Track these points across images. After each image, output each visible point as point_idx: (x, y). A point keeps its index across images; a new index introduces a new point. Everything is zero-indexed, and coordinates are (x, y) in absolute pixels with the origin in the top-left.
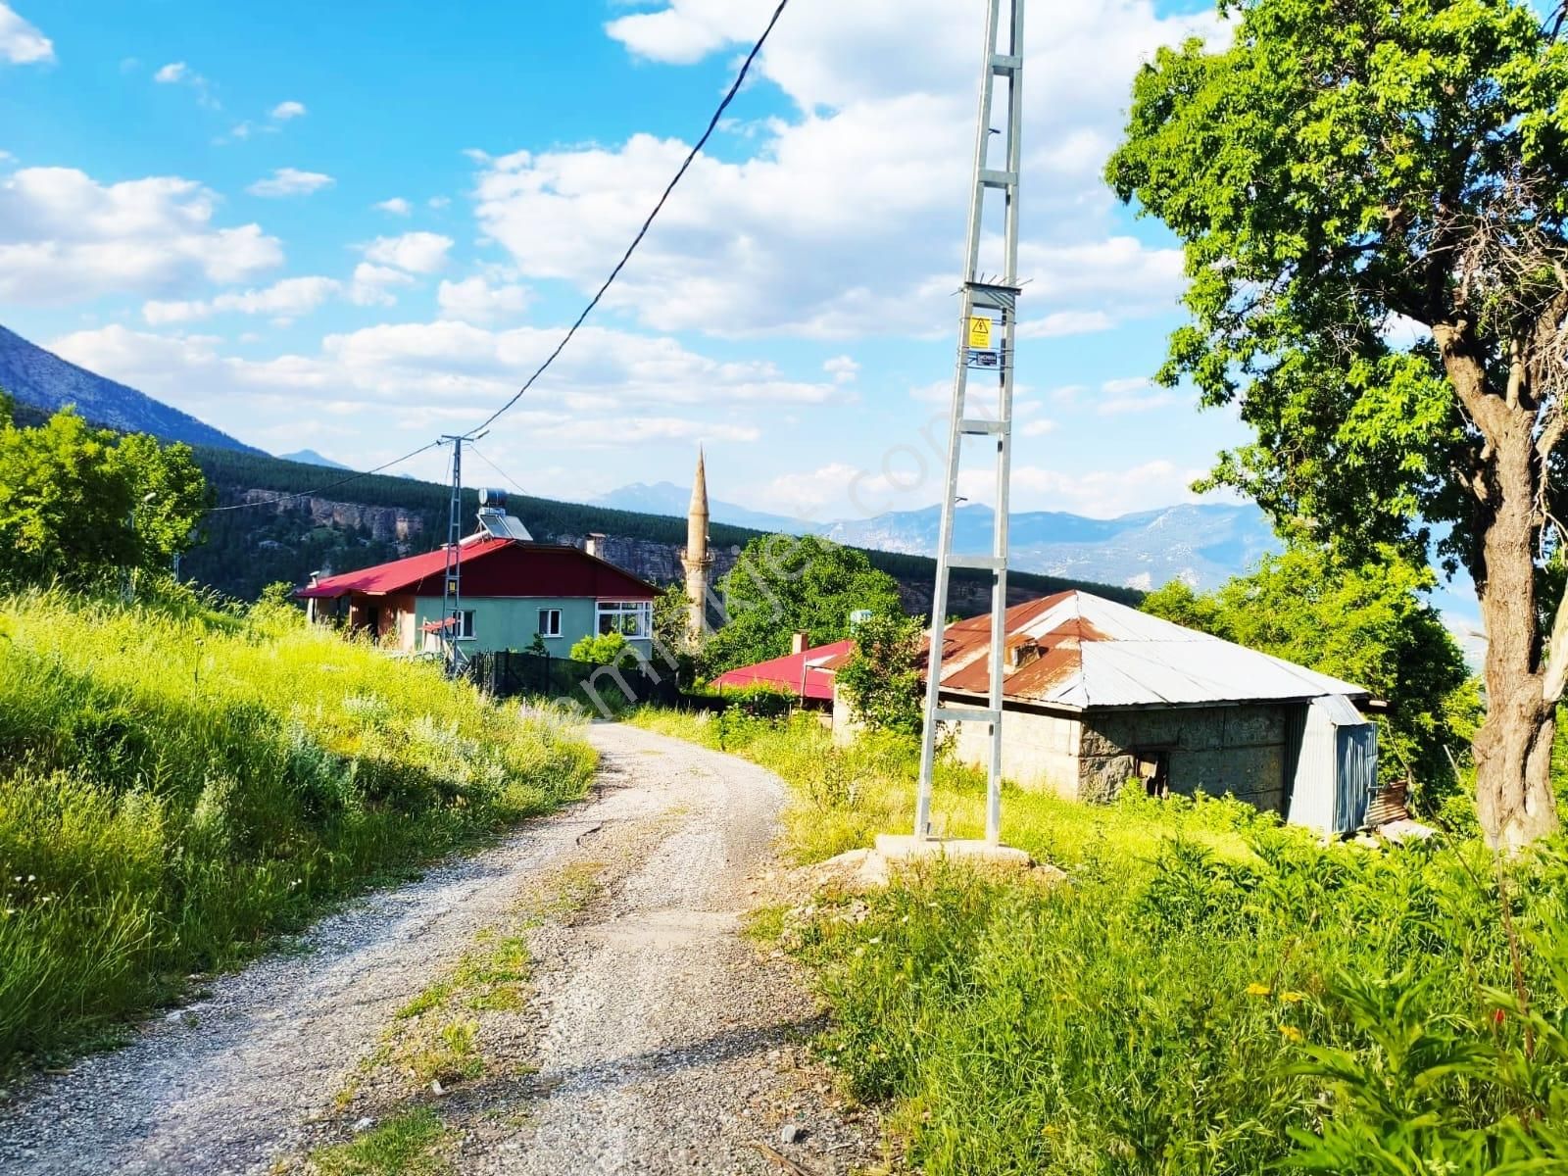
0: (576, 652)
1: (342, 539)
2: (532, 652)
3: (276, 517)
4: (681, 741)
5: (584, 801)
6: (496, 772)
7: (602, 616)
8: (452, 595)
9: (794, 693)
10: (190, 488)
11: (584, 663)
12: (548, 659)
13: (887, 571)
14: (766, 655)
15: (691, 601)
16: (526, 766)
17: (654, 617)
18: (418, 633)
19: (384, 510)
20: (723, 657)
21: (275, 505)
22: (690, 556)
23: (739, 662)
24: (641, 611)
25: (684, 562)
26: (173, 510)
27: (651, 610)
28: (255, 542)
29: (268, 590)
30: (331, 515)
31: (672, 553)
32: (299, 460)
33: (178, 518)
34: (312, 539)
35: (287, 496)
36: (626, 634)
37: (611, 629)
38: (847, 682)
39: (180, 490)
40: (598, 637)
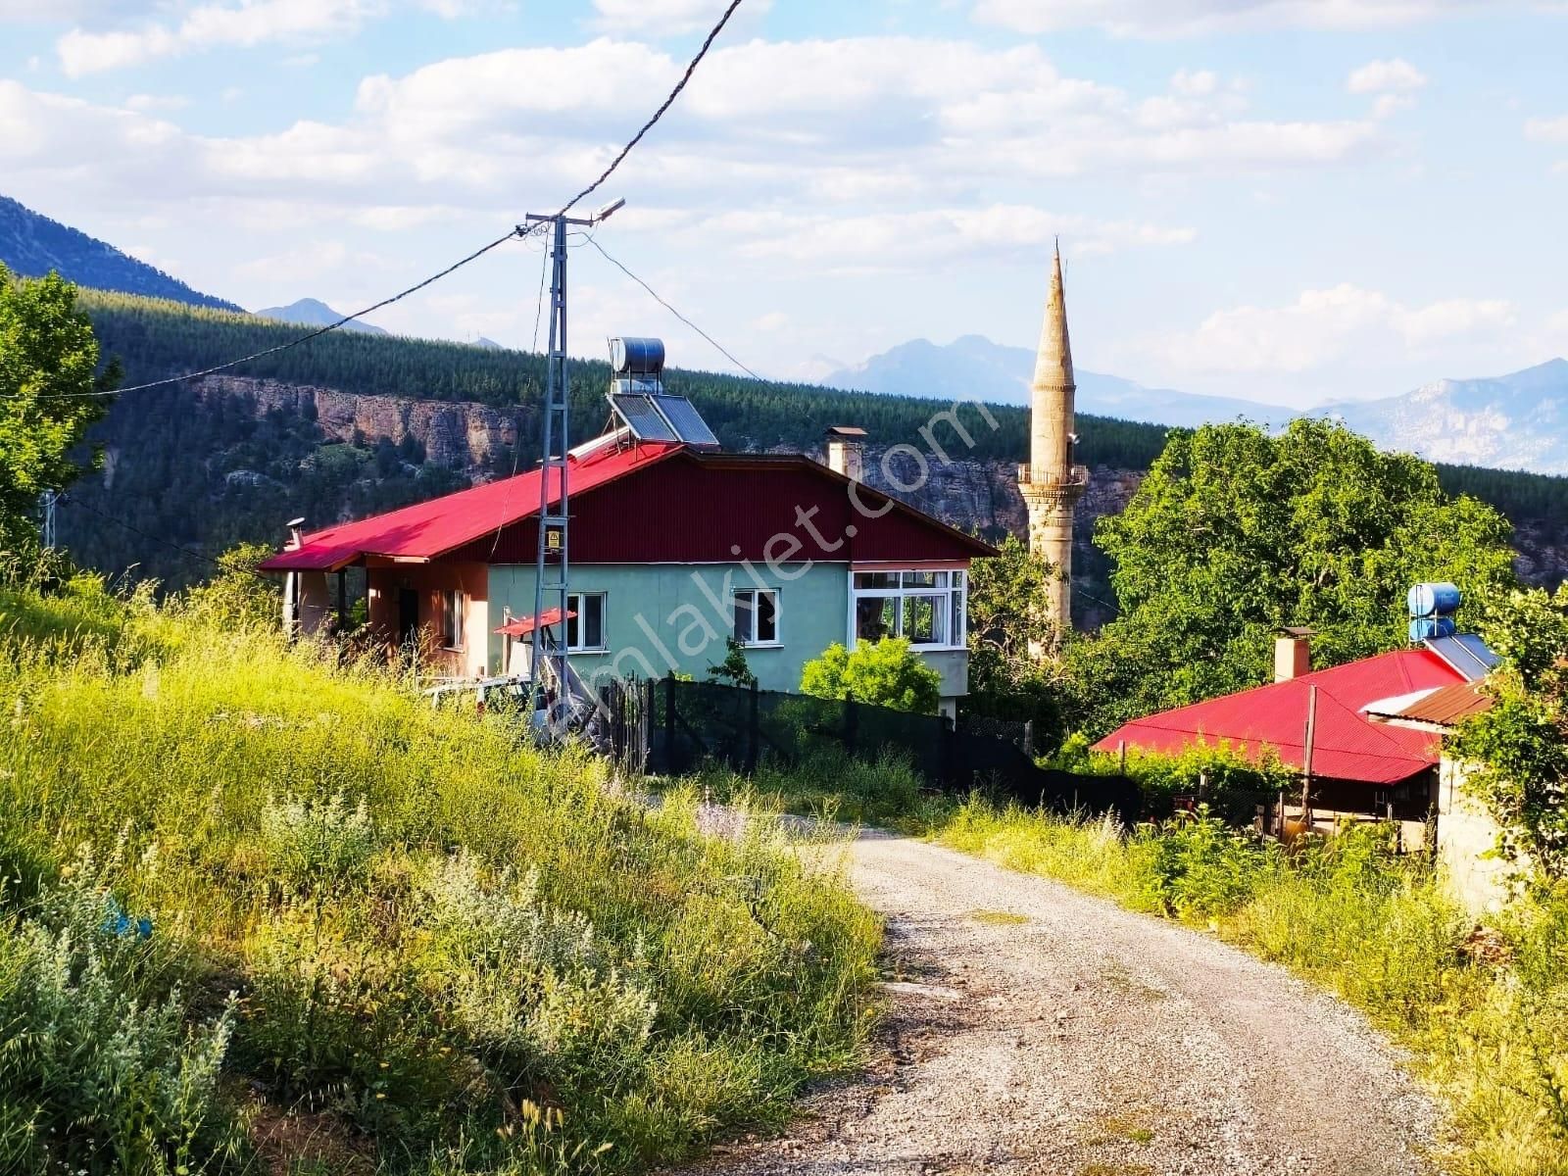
0: (810, 677)
1: (371, 465)
2: (723, 680)
3: (254, 426)
4: (1060, 890)
5: (861, 1076)
6: (636, 1004)
7: (862, 601)
8: (554, 559)
9: (1291, 768)
10: (71, 360)
11: (828, 703)
12: (754, 694)
13: (1486, 499)
14: (1210, 685)
15: (1047, 569)
16: (715, 980)
17: (972, 604)
18: (494, 639)
19: (444, 406)
20: (1120, 687)
21: (251, 402)
22: (1034, 476)
23: (1151, 698)
24: (944, 590)
25: (1023, 488)
26: (40, 402)
27: (964, 589)
28: (218, 474)
29: (228, 559)
30: (351, 420)
31: (989, 477)
32: (293, 322)
33: (47, 421)
34: (319, 465)
35: (271, 385)
36: (916, 640)
37: (882, 629)
38: (1487, 754)
39: (51, 366)
40: (857, 647)
